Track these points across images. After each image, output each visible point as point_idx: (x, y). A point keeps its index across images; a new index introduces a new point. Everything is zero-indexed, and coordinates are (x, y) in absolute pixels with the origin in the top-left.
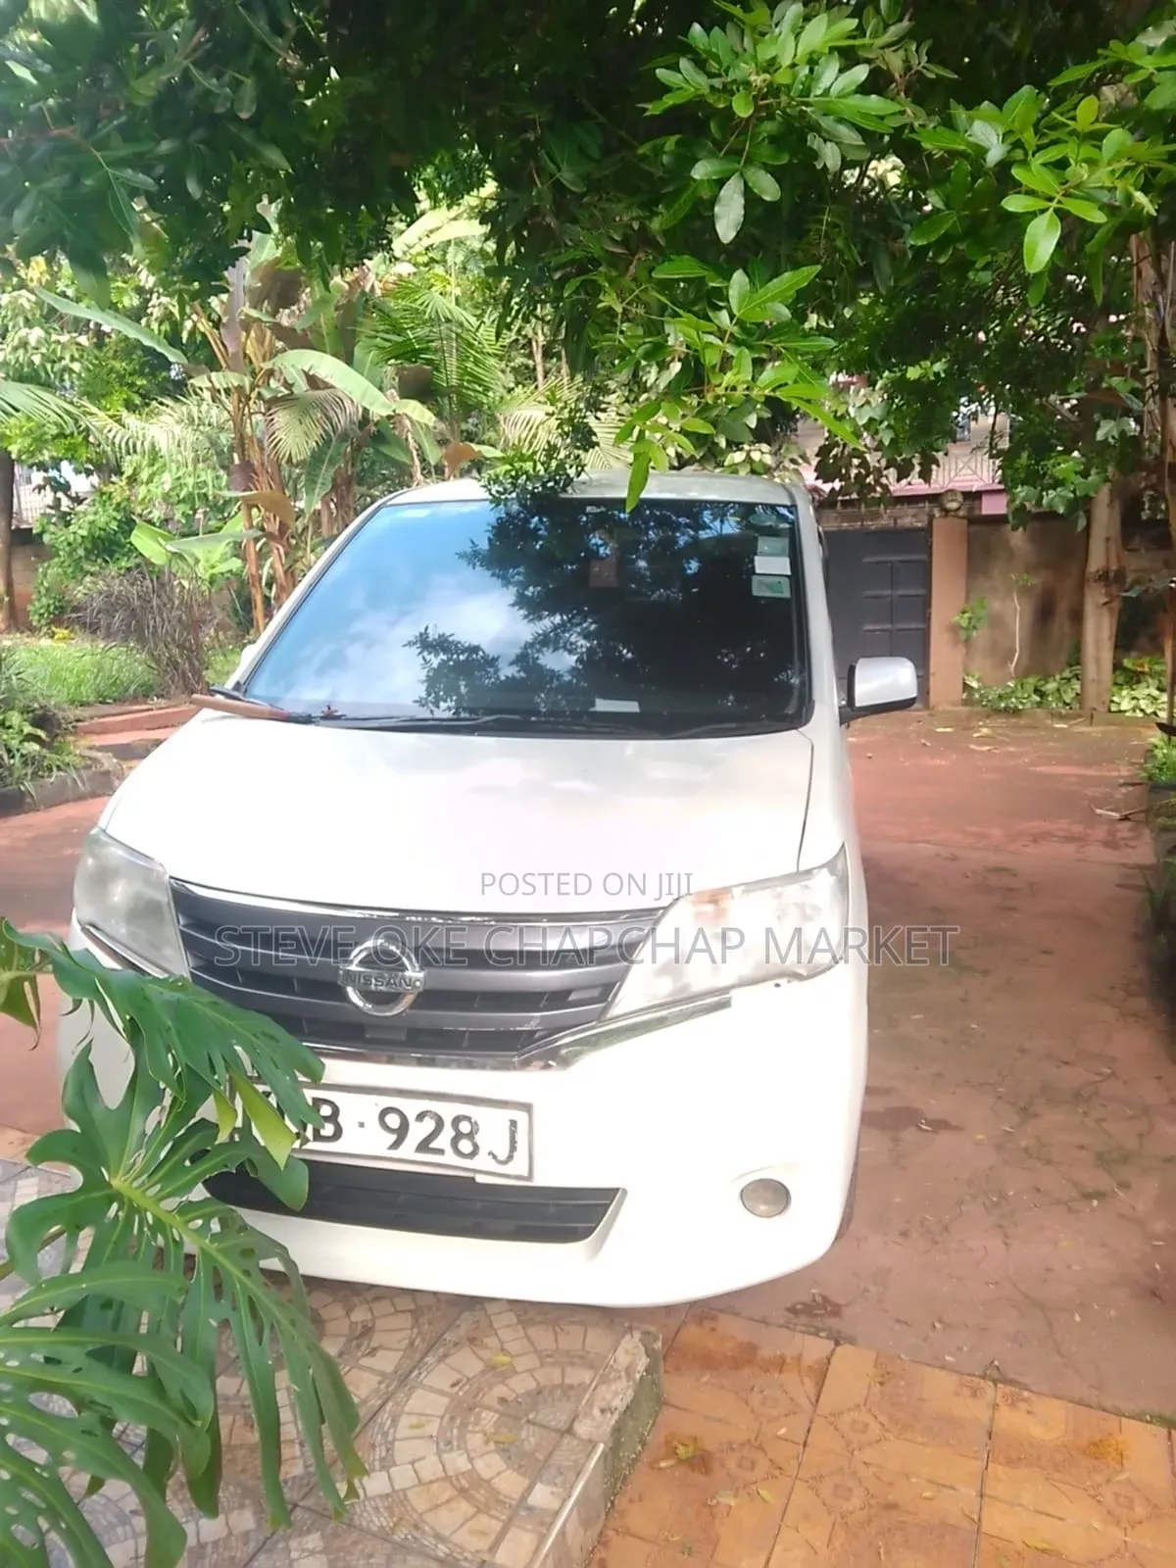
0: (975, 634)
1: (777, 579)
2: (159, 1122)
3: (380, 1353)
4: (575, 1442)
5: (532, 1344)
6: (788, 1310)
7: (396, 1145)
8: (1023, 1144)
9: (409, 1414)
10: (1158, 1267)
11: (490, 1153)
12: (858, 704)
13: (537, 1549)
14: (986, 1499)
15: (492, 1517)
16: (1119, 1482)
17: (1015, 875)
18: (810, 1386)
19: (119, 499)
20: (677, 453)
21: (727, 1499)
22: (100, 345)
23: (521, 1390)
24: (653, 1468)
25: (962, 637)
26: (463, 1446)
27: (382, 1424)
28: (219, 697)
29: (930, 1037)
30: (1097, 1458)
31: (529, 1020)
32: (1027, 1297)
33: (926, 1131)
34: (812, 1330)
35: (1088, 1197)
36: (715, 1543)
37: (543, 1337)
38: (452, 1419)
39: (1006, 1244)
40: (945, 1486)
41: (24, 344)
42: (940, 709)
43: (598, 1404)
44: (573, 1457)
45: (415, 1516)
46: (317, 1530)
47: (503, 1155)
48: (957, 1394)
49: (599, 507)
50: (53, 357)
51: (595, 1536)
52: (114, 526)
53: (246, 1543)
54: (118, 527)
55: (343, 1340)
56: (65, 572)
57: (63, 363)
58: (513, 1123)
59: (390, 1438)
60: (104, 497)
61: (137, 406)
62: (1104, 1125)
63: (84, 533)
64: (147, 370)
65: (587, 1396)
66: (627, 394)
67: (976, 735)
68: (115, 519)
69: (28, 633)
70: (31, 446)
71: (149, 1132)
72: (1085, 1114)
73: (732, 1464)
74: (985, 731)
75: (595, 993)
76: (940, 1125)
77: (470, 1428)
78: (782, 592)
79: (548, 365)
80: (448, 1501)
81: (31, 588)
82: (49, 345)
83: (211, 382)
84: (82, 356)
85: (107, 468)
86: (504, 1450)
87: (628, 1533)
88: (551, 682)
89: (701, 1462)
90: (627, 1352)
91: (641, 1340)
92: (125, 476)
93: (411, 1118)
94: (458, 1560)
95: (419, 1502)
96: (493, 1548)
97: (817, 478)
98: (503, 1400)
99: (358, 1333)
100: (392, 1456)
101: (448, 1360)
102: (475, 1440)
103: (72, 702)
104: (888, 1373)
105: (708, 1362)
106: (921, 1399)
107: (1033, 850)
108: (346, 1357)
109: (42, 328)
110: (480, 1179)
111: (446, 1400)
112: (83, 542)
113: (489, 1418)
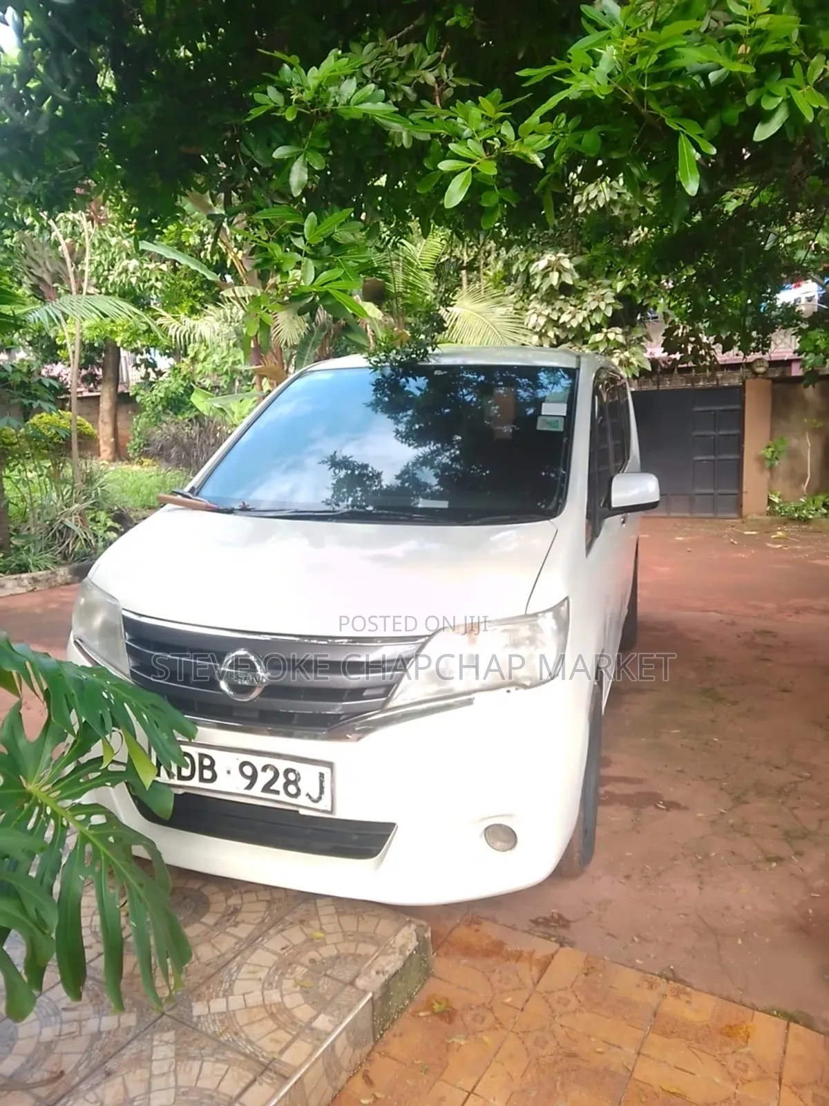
0: (777, 463)
1: (556, 418)
2: (64, 753)
3: (241, 926)
4: (354, 990)
5: (342, 928)
6: (532, 921)
7: (249, 787)
8: (731, 821)
9: (249, 964)
10: (811, 911)
11: (308, 795)
12: (614, 505)
13: (311, 1055)
14: (641, 1056)
15: (287, 1032)
16: (741, 1053)
17: (775, 636)
18: (535, 972)
19: (185, 373)
20: (555, 335)
21: (459, 1040)
22: (175, 270)
23: (326, 955)
24: (414, 1016)
25: (767, 465)
26: (279, 986)
27: (231, 969)
28: (179, 497)
29: (682, 745)
30: (729, 1036)
31: (333, 708)
32: (705, 923)
33: (662, 809)
34: (546, 936)
35: (769, 860)
36: (444, 1067)
37: (349, 923)
38: (277, 969)
39: (700, 889)
40: (613, 1045)
41: (125, 270)
42: (749, 517)
43: (377, 967)
44: (349, 1000)
45: (237, 1027)
46: (173, 1029)
47: (315, 795)
48: (638, 986)
49: (443, 371)
50: (144, 279)
51: (364, 1055)
52: (181, 390)
53: (128, 1033)
54: (184, 391)
55: (219, 915)
56: (150, 421)
57: (151, 282)
58: (322, 775)
59: (234, 978)
60: (176, 371)
61: (198, 310)
62: (796, 812)
63: (162, 395)
64: (205, 286)
65: (370, 962)
66: (521, 295)
67: (773, 536)
68: (182, 385)
69: (127, 462)
70: (129, 337)
71: (56, 758)
72: (783, 803)
73: (468, 1018)
74: (780, 534)
75: (381, 691)
76: (672, 805)
77: (287, 976)
78: (557, 427)
79: (471, 276)
80: (260, 1020)
81: (129, 432)
82: (142, 271)
83: (235, 293)
84: (163, 278)
85: (177, 351)
86: (305, 992)
87: (387, 1055)
88: (425, 490)
89: (448, 1015)
90: (404, 937)
91: (415, 930)
92: (190, 357)
93: (259, 769)
94: (257, 1056)
95: (242, 1019)
96: (282, 1052)
97: (664, 352)
98: (313, 961)
99: (229, 912)
100: (232, 989)
101: (284, 933)
102: (288, 984)
103: (143, 507)
104: (592, 968)
105: (468, 951)
106: (611, 987)
107: (793, 618)
108: (218, 926)
109: (138, 260)
110: (302, 812)
111: (276, 958)
112: (161, 401)
113: (300, 971)
